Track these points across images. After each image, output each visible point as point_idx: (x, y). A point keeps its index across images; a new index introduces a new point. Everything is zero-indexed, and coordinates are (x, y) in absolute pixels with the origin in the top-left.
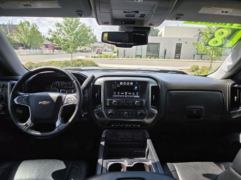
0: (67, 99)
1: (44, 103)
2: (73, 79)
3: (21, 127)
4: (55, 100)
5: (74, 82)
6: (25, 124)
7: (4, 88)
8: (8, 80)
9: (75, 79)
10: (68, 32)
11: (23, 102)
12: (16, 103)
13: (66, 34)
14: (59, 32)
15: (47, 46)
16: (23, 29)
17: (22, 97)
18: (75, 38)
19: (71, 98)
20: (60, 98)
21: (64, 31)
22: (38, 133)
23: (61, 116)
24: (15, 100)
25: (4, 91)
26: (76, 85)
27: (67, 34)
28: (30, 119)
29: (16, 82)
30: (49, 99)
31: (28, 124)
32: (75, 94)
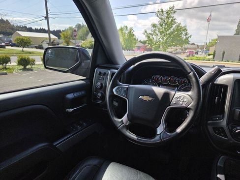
0: (177, 98)
1: (146, 98)
2: (189, 71)
3: (116, 123)
4: (160, 97)
5: (191, 74)
6: (120, 120)
7: (105, 77)
8: (109, 68)
9: (192, 71)
10: (161, 33)
11: (122, 93)
12: (115, 93)
13: (159, 34)
14: (153, 33)
15: (139, 48)
16: (122, 33)
17: (122, 87)
18: (168, 38)
19: (183, 98)
20: (166, 96)
21: (157, 32)
22: (134, 136)
23: (166, 121)
24: (114, 90)
25: (105, 79)
26: (194, 79)
27: (161, 34)
28: (126, 115)
29: (116, 71)
30: (152, 94)
31: (124, 122)
32: (190, 93)
